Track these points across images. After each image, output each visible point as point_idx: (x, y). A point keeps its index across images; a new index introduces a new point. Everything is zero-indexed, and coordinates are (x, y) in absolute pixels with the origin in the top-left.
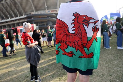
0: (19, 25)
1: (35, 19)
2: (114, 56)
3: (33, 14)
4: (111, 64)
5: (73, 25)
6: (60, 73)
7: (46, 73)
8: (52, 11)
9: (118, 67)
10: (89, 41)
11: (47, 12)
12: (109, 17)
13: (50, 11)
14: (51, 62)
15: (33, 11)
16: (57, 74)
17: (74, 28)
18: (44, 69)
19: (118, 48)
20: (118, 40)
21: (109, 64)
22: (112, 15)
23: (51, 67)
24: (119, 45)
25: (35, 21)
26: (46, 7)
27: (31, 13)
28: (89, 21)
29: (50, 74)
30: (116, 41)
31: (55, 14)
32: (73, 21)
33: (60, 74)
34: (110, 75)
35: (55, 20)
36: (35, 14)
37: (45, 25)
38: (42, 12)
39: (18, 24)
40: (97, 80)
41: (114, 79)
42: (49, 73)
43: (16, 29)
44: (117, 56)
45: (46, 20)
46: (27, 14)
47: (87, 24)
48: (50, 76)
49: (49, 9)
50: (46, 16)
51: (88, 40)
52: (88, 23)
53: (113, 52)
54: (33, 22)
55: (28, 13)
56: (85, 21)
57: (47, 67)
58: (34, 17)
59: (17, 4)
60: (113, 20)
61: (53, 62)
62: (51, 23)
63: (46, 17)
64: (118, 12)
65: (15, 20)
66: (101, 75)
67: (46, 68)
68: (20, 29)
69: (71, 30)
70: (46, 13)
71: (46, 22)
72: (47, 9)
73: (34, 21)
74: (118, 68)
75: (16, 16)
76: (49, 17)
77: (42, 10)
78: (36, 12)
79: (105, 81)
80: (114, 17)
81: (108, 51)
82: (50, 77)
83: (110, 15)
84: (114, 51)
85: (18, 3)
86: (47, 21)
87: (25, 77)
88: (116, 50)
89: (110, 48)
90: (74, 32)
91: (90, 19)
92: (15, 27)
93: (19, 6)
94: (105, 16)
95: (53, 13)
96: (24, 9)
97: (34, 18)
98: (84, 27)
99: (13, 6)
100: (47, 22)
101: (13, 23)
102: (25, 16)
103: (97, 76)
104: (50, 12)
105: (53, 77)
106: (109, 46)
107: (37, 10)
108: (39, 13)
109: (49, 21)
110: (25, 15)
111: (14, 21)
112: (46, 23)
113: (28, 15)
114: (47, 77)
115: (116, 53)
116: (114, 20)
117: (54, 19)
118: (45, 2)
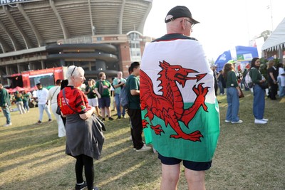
0: (26, 69)
1: (66, 55)
2: (249, 137)
3: (63, 43)
4: (243, 153)
5: (160, 82)
6: (138, 175)
7: (107, 176)
8: (106, 38)
9: (258, 159)
10: (188, 109)
11: (94, 39)
12: (234, 55)
13: (103, 39)
14: (115, 153)
15: (63, 38)
16: (131, 177)
17: (161, 87)
18: (102, 168)
19: (257, 121)
20: (255, 105)
21: (240, 154)
22: (241, 50)
23: (117, 162)
24: (257, 115)
25: (67, 60)
26: (93, 28)
27: (58, 41)
28: (186, 76)
29: (116, 178)
30: (252, 107)
31: (113, 44)
32: (160, 76)
33: (138, 177)
34: (243, 176)
35: (112, 58)
36: (67, 43)
37: (90, 69)
38: (84, 40)
39: (25, 67)
40: (219, 186)
41: (251, 182)
42: (113, 176)
43: (20, 78)
44: (256, 137)
45: (92, 58)
46: (48, 44)
47: (183, 81)
48: (116, 180)
49: (99, 34)
50: (93, 48)
51: (185, 108)
52: (183, 79)
53: (247, 131)
54: (62, 62)
55: (51, 41)
56: (179, 76)
57: (108, 163)
58: (65, 51)
59: (23, 18)
60: (242, 62)
61: (119, 152)
62: (104, 65)
63: (93, 52)
64: (253, 45)
65: (18, 57)
66: (226, 177)
67: (106, 165)
68: (30, 77)
69: (157, 90)
70: (93, 43)
71: (92, 62)
72: (96, 34)
73: (63, 59)
74: (258, 161)
75: (21, 47)
76: (100, 51)
77: (84, 34)
78: (70, 40)
79: (234, 187)
80: (245, 56)
81: (235, 128)
82: (117, 183)
83: (237, 51)
84: (249, 128)
85: (26, 17)
86: (95, 60)
87: (61, 185)
88: (251, 126)
89: (241, 121)
90: (161, 93)
91: (188, 73)
92: (17, 73)
93: (28, 24)
94: (225, 53)
95: (109, 44)
96: (40, 32)
97: (65, 53)
98: (176, 85)
99: (14, 24)
100: (94, 62)
101: (11, 62)
102: (43, 48)
103: (218, 179)
104: (103, 41)
105: (124, 183)
106: (237, 119)
107: (71, 35)
108: (75, 41)
109: (99, 60)
110: (42, 45)
111: (14, 57)
112: (93, 65)
113: (51, 46)
114: (111, 184)
115: (252, 132)
116: (245, 62)
117: (111, 55)
118: (91, 17)
